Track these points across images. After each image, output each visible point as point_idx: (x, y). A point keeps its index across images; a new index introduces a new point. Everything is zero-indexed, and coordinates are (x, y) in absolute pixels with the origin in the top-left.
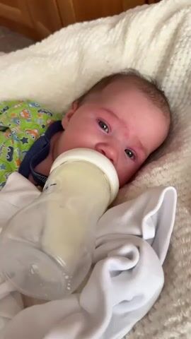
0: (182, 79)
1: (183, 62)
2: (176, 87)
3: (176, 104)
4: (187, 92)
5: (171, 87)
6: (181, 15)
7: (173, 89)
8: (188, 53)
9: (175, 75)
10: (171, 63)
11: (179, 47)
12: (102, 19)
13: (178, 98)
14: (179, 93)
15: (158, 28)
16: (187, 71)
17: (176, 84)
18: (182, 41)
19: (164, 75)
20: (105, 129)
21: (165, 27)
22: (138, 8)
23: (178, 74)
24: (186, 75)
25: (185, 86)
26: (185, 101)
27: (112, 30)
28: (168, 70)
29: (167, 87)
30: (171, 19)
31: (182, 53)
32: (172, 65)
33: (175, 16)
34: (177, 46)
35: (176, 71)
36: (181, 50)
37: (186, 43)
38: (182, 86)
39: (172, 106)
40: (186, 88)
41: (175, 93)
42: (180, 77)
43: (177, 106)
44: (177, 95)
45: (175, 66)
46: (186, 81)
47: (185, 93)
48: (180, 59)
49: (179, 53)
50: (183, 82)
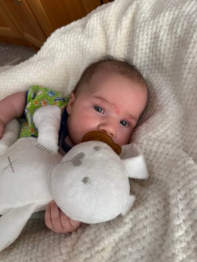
0: (148, 55)
1: (145, 42)
2: (145, 62)
3: (147, 74)
4: (153, 64)
5: (140, 63)
6: (134, 6)
7: (143, 64)
8: (147, 34)
9: (142, 53)
10: (136, 45)
11: (140, 31)
12: (74, 22)
13: (148, 69)
14: (148, 66)
15: (119, 21)
16: (150, 48)
17: (143, 59)
18: (140, 26)
19: (133, 55)
20: (100, 112)
21: (124, 18)
22: (99, 8)
23: (143, 52)
24: (150, 50)
25: (151, 60)
26: (153, 71)
27: (85, 30)
28: (135, 50)
29: (138, 64)
30: (128, 11)
31: (143, 35)
32: (138, 46)
33: (130, 8)
34: (138, 31)
35: (141, 50)
36: (142, 33)
37: (144, 27)
38: (149, 60)
39: (144, 76)
40: (152, 61)
41: (144, 66)
42: (145, 53)
43: (148, 75)
44: (146, 68)
45: (140, 47)
46: (151, 56)
47: (152, 65)
48: (143, 40)
49: (140, 36)
50: (149, 56)
